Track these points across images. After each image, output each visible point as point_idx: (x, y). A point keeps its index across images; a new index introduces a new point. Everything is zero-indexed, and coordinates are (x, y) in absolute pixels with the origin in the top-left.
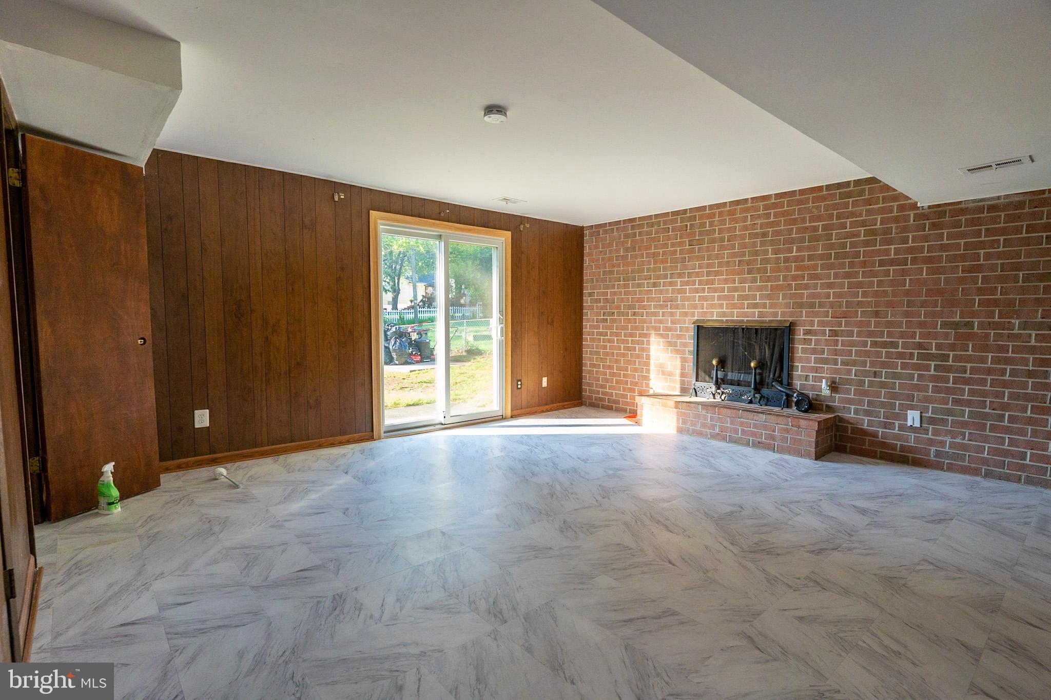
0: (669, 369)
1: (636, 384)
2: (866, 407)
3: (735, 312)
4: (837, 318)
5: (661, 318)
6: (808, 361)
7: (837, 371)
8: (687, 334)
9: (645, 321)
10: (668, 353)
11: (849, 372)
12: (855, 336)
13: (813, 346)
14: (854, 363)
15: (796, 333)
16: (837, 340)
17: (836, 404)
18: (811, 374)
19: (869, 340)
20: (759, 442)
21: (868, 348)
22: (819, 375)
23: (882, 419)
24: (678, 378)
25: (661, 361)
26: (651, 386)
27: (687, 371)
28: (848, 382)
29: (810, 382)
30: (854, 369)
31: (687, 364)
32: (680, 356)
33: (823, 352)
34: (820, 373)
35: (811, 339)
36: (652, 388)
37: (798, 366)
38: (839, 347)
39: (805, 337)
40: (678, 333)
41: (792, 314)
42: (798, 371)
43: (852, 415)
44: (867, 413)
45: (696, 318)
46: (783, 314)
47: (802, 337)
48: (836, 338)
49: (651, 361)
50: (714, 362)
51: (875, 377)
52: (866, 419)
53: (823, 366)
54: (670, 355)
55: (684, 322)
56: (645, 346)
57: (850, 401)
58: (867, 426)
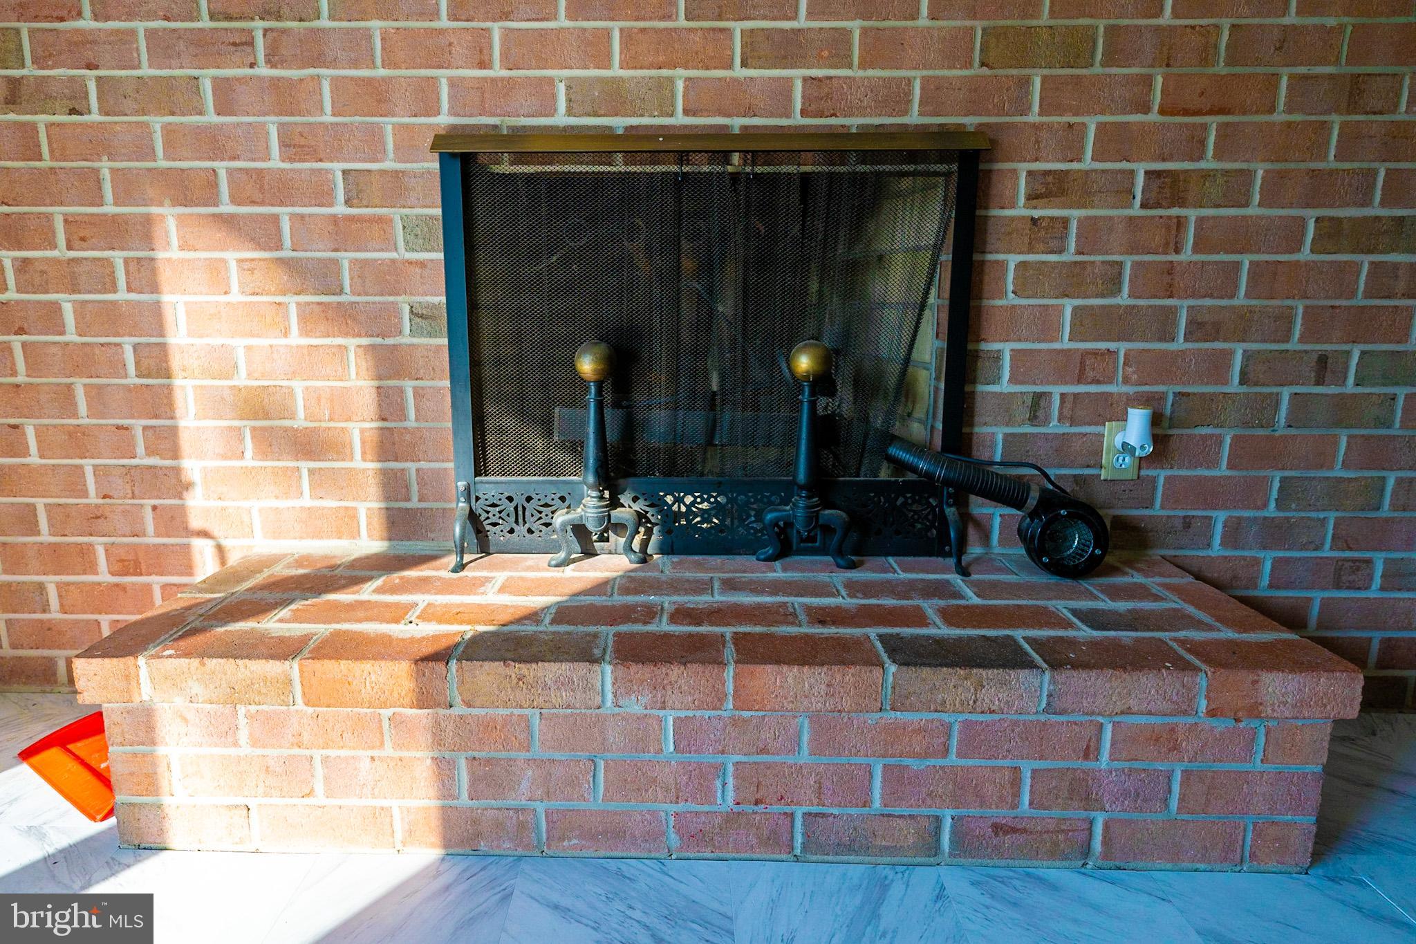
0: (300, 421)
1: (94, 520)
2: (1271, 510)
3: (680, 86)
4: (1186, 112)
5: (212, 118)
6: (1046, 325)
7: (1165, 367)
8: (396, 214)
9: (100, 144)
10: (286, 334)
11: (1217, 367)
12: (1257, 198)
13: (1069, 256)
14: (1242, 325)
15: (994, 191)
16: (1180, 223)
17: (1157, 510)
18: (1056, 390)
19: (1311, 215)
20: (997, 828)
21: (1305, 255)
22: (1093, 389)
23: (1326, 552)
24: (364, 465)
25: (242, 380)
26: (195, 523)
27: (411, 423)
28: (1208, 408)
29: (1054, 427)
30: (1239, 350)
31: (409, 386)
32: (365, 341)
33: (1113, 283)
34: (1098, 382)
35: (1065, 222)
36: (204, 534)
37: (997, 357)
38: (1187, 255)
39: (1036, 213)
40: (340, 209)
41: (976, 97)
42: (996, 380)
43: (1217, 549)
44: (1275, 533)
45: (444, 119)
46: (934, 95)
47: (1021, 210)
48: (1175, 211)
49: (177, 382)
50: (587, 365)
51: (1319, 382)
52: (1267, 559)
53: (1112, 346)
54: (296, 339)
55: (373, 144)
56: (122, 295)
57: (1210, 494)
58: (1271, 586)
